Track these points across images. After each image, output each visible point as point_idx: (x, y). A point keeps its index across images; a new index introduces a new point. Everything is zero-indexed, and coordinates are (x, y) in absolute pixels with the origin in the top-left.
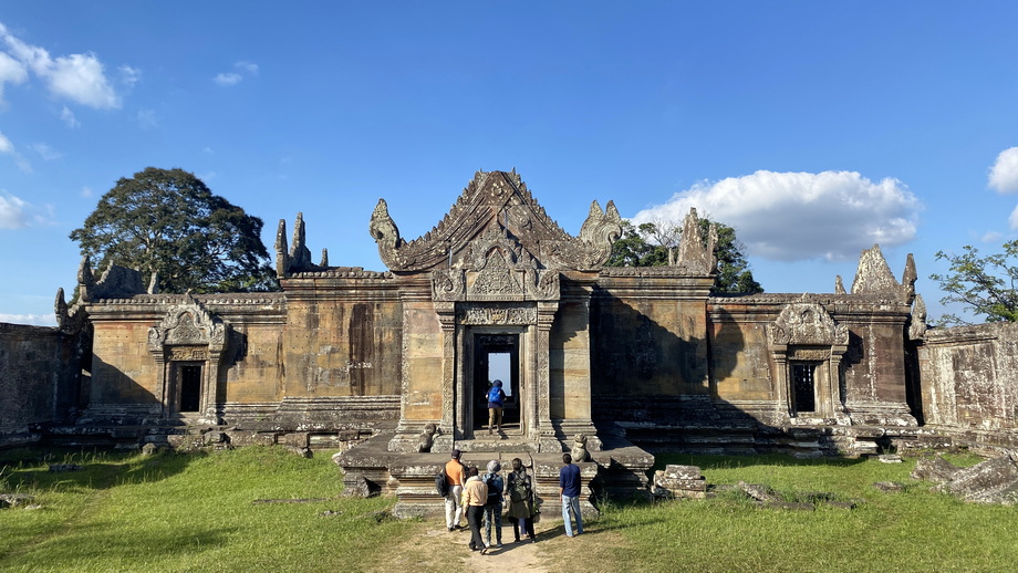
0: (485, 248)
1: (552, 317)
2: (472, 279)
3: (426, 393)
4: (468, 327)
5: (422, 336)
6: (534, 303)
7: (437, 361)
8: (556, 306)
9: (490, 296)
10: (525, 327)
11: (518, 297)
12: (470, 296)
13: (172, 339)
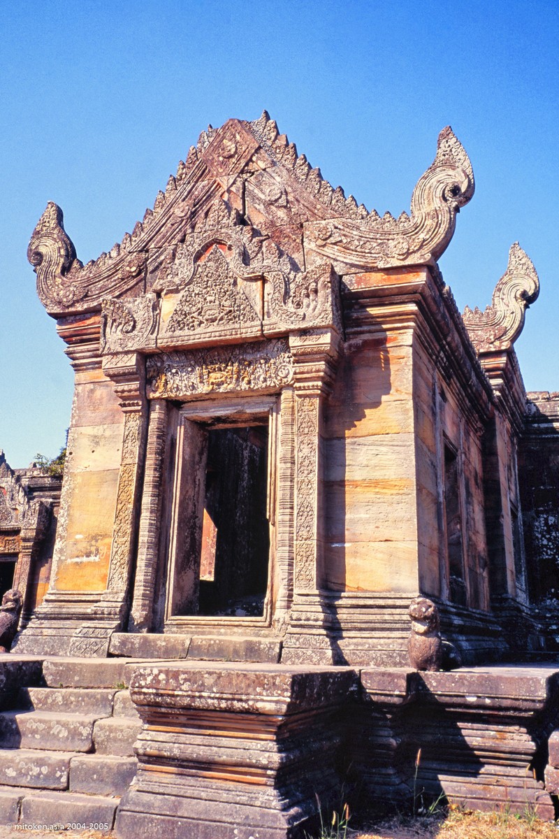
1: (322, 365)
2: (169, 306)
3: (95, 538)
4: (173, 405)
5: (98, 431)
6: (282, 339)
9: (199, 334)
10: (274, 394)
11: (249, 330)
12: (166, 338)
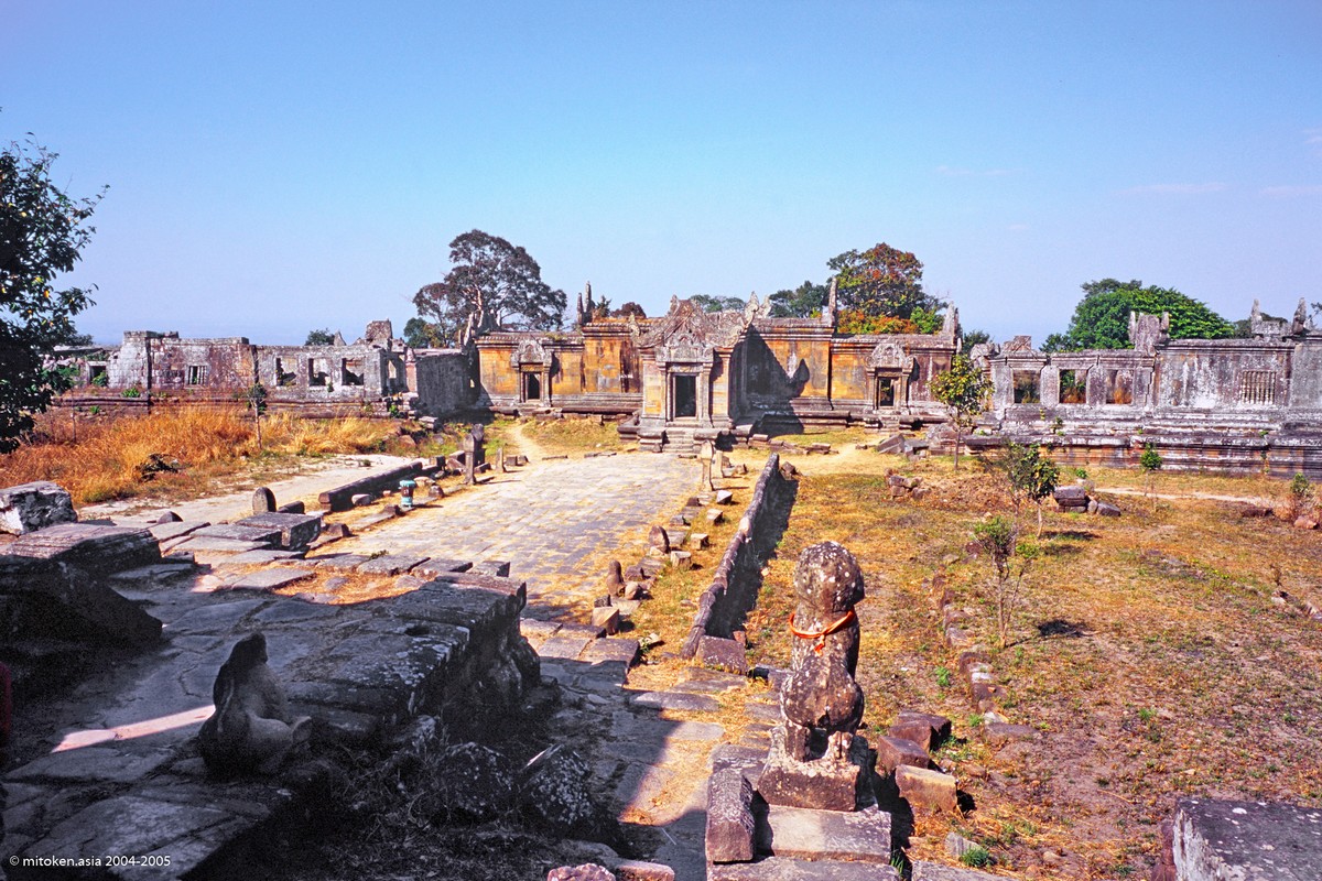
0: (679, 338)
1: (710, 369)
2: (673, 352)
3: (653, 402)
4: (672, 373)
5: (651, 377)
6: (702, 363)
7: (659, 388)
8: (711, 365)
9: (682, 360)
10: (698, 373)
11: (695, 361)
12: (672, 360)
13: (523, 360)
